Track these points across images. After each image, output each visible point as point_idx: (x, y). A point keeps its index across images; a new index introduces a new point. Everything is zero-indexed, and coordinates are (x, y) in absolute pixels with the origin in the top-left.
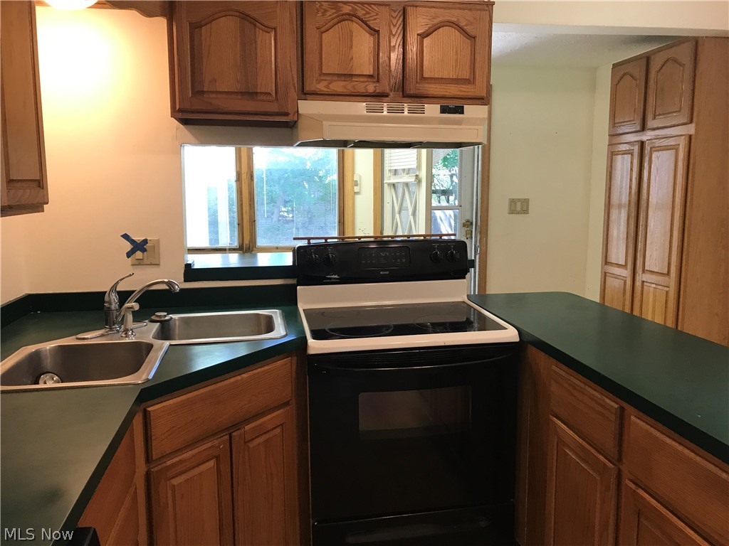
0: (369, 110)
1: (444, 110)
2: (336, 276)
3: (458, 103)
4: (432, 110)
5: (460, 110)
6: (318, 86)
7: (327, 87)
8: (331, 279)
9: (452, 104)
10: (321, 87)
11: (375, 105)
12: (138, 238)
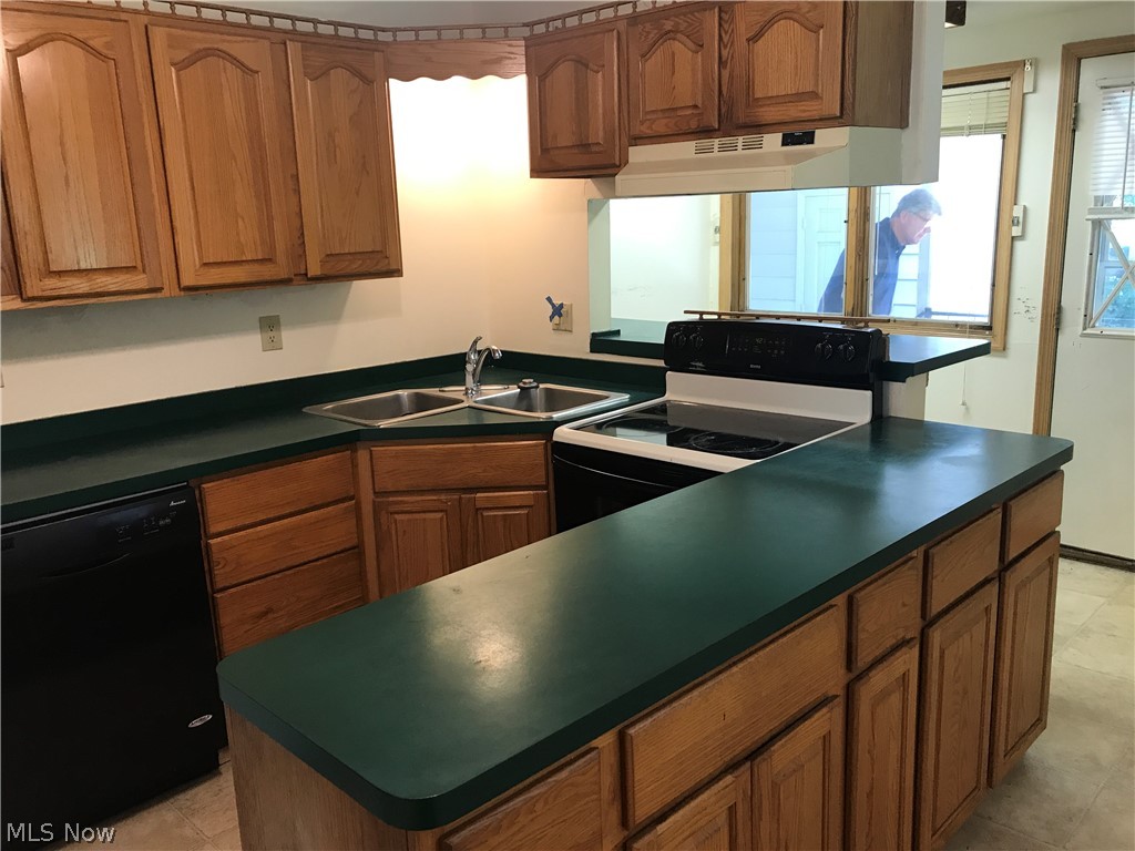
0: (699, 151)
1: (788, 140)
2: (701, 365)
3: (807, 128)
4: (773, 141)
5: (809, 138)
6: (642, 128)
7: (650, 127)
8: (696, 366)
9: (798, 130)
10: (644, 130)
11: (705, 142)
12: (557, 302)
